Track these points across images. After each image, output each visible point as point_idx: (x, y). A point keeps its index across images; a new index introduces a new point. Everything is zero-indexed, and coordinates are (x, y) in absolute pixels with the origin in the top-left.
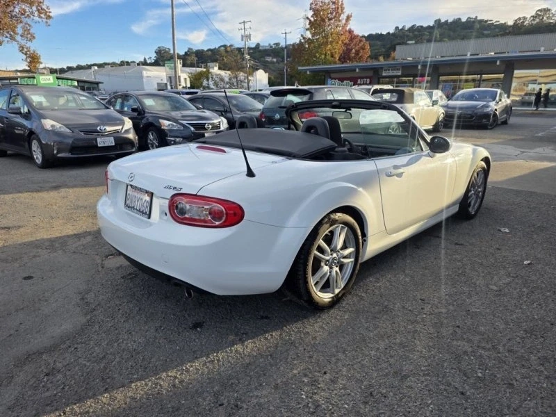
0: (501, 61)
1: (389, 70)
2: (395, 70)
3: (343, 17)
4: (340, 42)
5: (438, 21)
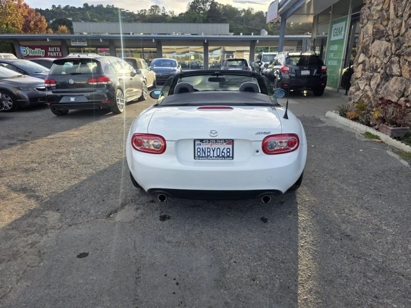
0: (155, 40)
1: (76, 41)
2: (81, 41)
4: (20, 14)
5: (86, 5)
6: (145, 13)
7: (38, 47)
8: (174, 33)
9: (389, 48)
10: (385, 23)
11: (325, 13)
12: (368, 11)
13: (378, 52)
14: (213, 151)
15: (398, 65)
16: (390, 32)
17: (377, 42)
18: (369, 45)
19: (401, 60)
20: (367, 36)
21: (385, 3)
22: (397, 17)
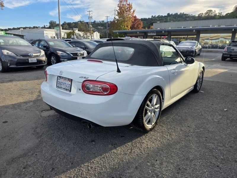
0: (195, 30)
1: (151, 33)
2: (153, 33)
3: (132, 11)
4: (130, 21)
5: (168, 14)
7: (134, 36)
8: (211, 26)
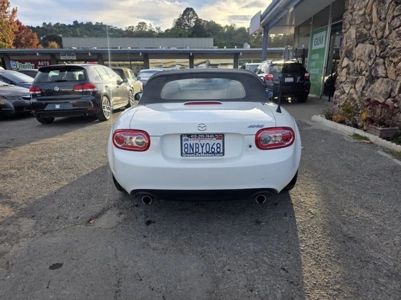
0: (142, 53)
1: (65, 55)
2: (70, 55)
3: (10, 10)
4: (10, 30)
5: (76, 22)
6: (132, 29)
7: (28, 61)
8: (160, 47)
9: (373, 51)
10: (368, 27)
11: (306, 24)
12: (350, 16)
13: (362, 55)
14: (202, 147)
15: (383, 67)
16: (374, 35)
17: (360, 46)
18: (352, 49)
19: (386, 62)
20: (350, 40)
21: (368, 8)
22: (380, 20)
